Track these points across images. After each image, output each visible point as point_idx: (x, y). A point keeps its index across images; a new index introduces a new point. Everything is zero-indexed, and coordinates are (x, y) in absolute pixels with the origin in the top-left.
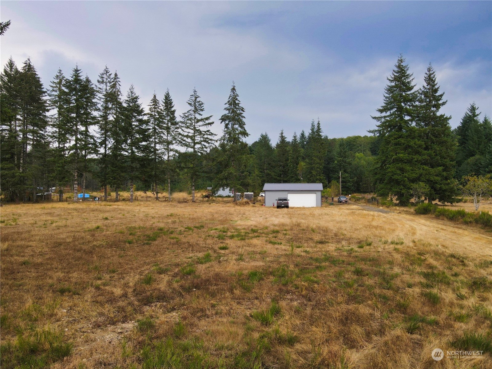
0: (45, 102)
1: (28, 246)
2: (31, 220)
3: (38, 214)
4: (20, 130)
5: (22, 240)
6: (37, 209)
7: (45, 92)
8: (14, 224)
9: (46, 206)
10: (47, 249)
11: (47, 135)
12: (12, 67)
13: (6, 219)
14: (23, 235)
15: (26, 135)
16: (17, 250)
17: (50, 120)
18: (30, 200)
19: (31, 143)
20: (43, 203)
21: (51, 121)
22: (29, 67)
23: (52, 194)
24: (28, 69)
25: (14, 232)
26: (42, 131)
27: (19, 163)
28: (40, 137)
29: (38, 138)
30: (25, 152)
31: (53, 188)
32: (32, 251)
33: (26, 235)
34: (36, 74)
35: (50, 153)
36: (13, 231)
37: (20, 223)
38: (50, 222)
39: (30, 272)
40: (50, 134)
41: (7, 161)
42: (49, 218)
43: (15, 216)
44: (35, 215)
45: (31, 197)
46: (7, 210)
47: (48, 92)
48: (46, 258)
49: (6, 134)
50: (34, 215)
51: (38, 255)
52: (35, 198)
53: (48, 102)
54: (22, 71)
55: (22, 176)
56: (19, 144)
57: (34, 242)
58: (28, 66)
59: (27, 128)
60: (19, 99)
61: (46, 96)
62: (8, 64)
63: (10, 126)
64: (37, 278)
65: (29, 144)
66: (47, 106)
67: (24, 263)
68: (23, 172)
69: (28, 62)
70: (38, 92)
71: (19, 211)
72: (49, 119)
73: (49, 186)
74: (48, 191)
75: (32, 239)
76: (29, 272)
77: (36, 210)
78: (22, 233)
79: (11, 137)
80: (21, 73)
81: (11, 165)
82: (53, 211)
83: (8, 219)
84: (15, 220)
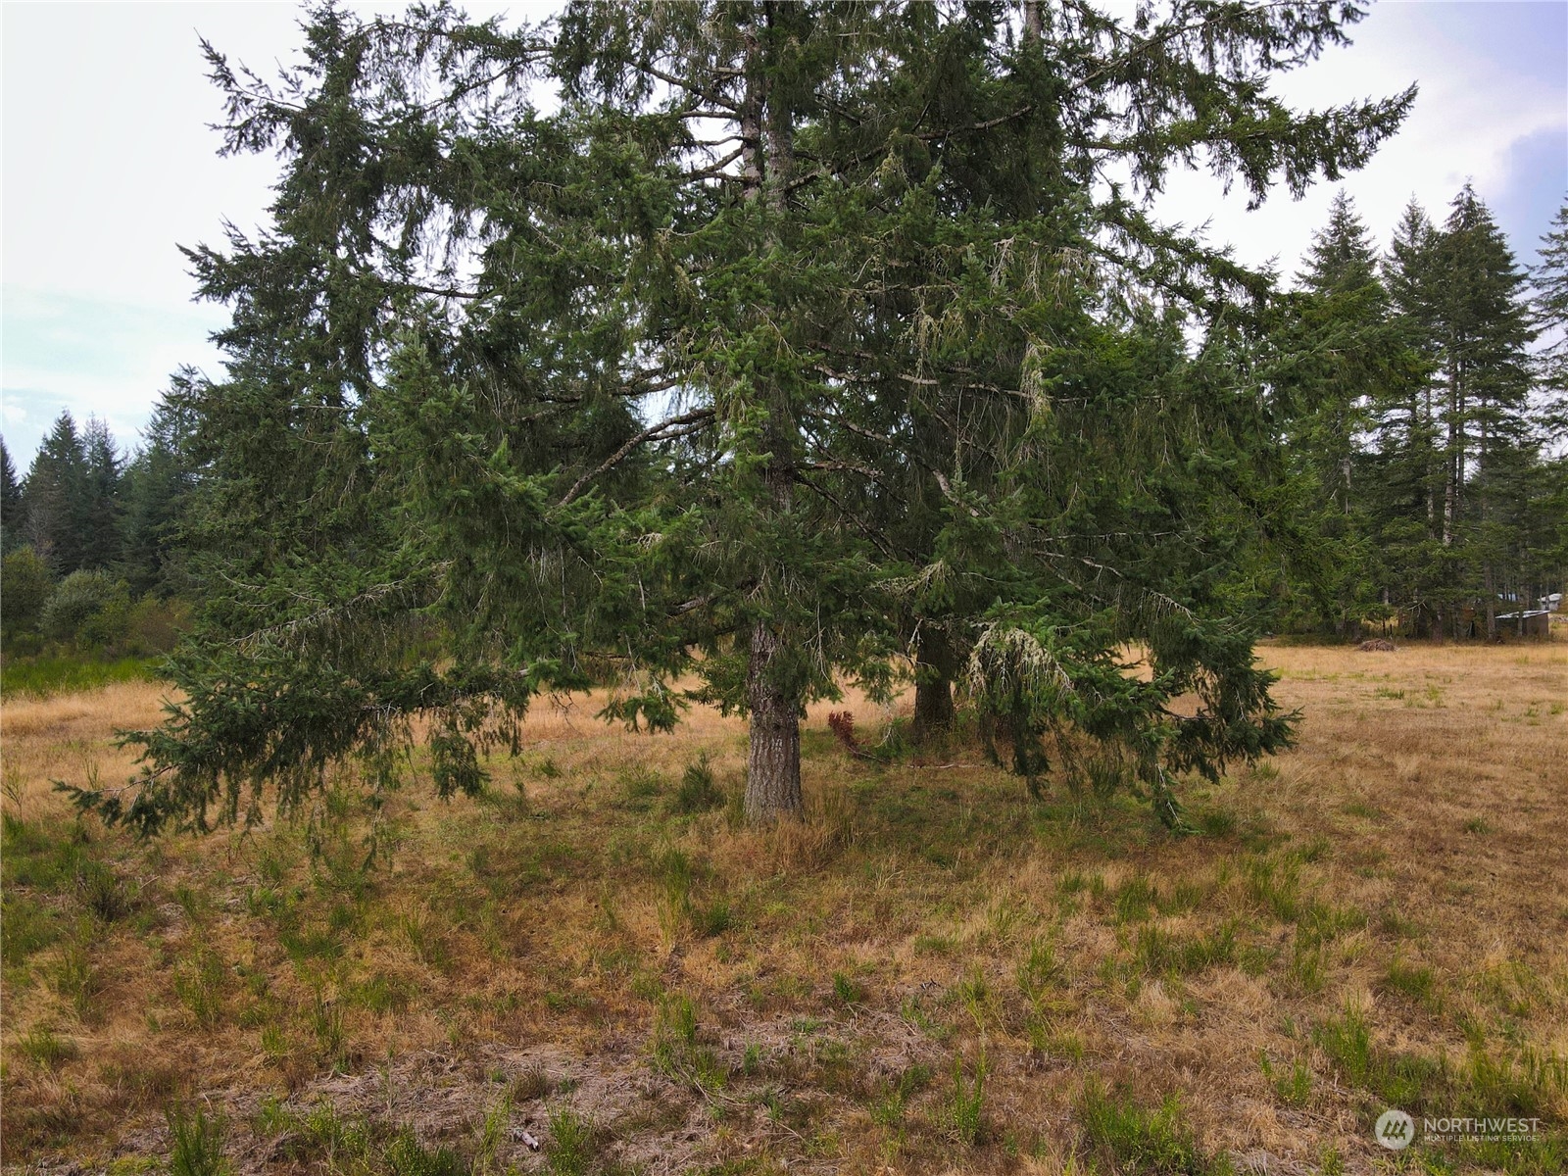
0: (1523, 310)
1: (1479, 777)
2: (1484, 697)
3: (1505, 678)
4: (1443, 417)
5: (1459, 754)
6: (1501, 662)
7: (1519, 279)
8: (1431, 703)
9: (1530, 656)
10: (1544, 795)
11: (1531, 418)
12: (1417, 225)
13: (1407, 687)
14: (1462, 742)
15: (1461, 430)
16: (1447, 783)
17: (1539, 367)
18: (1475, 635)
19: (1478, 451)
20: (1520, 645)
21: (1545, 371)
22: (1470, 212)
23: (1550, 616)
24: (1467, 217)
25: (1434, 730)
26: (1513, 407)
27: (1440, 517)
28: (1508, 429)
29: (1499, 434)
30: (1457, 482)
31: (1553, 597)
32: (1495, 793)
33: (1473, 742)
34: (1491, 228)
35: (1543, 476)
36: (1430, 724)
37: (1451, 704)
38: (1548, 707)
39: (1493, 857)
40: (1540, 414)
41: (1405, 514)
42: (1544, 694)
43: (1432, 682)
44: (1495, 683)
45: (1478, 623)
46: (1408, 663)
47: (1533, 275)
48: (1542, 821)
49: (1401, 433)
50: (1492, 681)
51: (1515, 810)
52: (1491, 628)
53: (1531, 308)
54: (1447, 231)
55: (1449, 559)
56: (1439, 458)
57: (1500, 767)
58: (1467, 209)
59: (1462, 406)
60: (1439, 320)
61: (1523, 289)
62: (1404, 220)
63: (1412, 409)
64: (1518, 881)
65: (1470, 455)
66: (1529, 324)
67: (1472, 828)
68: (1451, 547)
69: (1467, 195)
70: (1500, 285)
71: (1444, 668)
72: (1535, 365)
73: (1537, 590)
74: (1534, 606)
75: (1495, 755)
76: (1487, 856)
77: (1498, 666)
78: (1457, 735)
79: (1415, 439)
80: (1445, 235)
81: (1418, 526)
82: (1557, 671)
83: (1412, 688)
84: (1433, 693)
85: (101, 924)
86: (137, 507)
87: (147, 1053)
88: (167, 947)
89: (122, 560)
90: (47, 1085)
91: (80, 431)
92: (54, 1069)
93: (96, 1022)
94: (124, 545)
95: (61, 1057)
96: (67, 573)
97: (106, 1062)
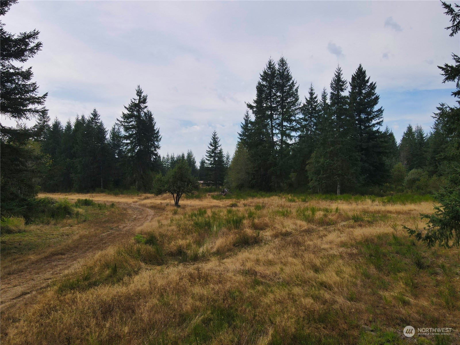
85: (418, 269)
86: (430, 150)
87: (430, 310)
88: (437, 281)
89: (426, 166)
90: (401, 309)
91: (414, 130)
92: (404, 306)
93: (416, 297)
94: (427, 161)
95: (406, 303)
96: (411, 170)
97: (418, 308)
